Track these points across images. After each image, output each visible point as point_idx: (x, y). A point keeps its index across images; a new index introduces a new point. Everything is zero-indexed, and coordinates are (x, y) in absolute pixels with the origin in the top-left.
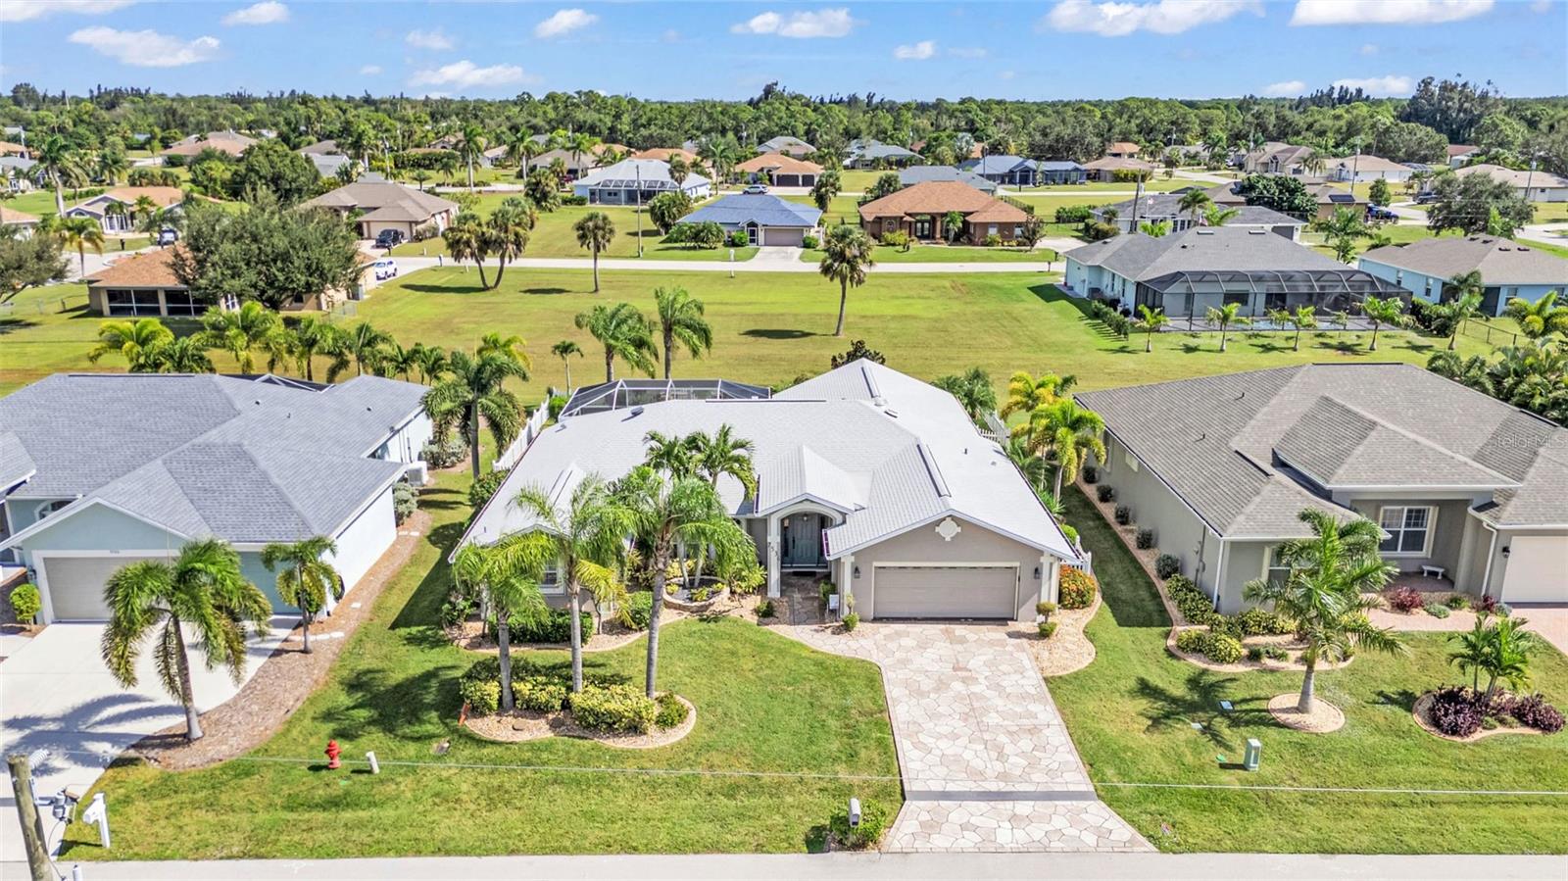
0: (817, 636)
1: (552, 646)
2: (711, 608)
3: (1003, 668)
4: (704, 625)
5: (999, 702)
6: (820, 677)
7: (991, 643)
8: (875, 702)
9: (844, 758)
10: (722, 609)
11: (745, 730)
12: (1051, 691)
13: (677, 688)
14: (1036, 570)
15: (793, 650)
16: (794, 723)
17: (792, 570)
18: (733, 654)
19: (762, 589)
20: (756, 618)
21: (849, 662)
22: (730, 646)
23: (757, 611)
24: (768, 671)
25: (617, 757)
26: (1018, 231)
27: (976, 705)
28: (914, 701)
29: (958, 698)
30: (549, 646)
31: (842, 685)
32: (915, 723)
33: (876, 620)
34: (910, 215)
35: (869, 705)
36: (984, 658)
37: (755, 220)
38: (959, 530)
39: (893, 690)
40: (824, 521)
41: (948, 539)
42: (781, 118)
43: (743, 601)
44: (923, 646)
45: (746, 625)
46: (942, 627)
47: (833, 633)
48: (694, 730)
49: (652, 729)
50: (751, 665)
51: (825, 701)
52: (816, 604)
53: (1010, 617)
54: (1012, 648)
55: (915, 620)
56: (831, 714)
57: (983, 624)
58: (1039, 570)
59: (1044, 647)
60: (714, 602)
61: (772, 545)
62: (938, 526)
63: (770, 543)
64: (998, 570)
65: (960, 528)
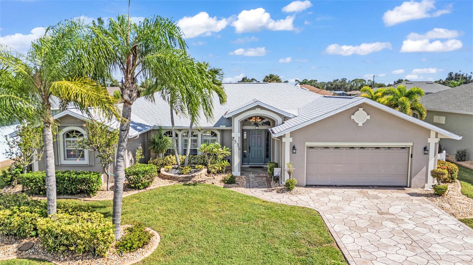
0: (265, 194)
1: (70, 197)
2: (193, 179)
4: (186, 187)
6: (270, 216)
8: (321, 235)
10: (201, 180)
14: (425, 149)
15: (248, 200)
16: (249, 251)
17: (248, 166)
18: (202, 202)
19: (229, 169)
20: (223, 184)
21: (293, 208)
22: (201, 198)
23: (223, 181)
24: (227, 212)
27: (415, 238)
28: (355, 235)
29: (393, 232)
30: (67, 197)
31: (291, 222)
32: (365, 251)
33: (307, 186)
35: (316, 237)
36: (400, 207)
38: (368, 117)
40: (271, 123)
41: (360, 124)
43: (216, 177)
44: (349, 200)
45: (217, 188)
47: (278, 192)
48: (152, 255)
49: (111, 252)
50: (215, 208)
51: (277, 233)
52: (264, 179)
53: (406, 185)
54: (417, 202)
55: (336, 186)
56: (283, 242)
57: (386, 189)
58: (428, 149)
59: (444, 201)
60: (195, 175)
61: (235, 139)
62: (353, 115)
63: (234, 138)
64: (396, 150)
65: (369, 116)
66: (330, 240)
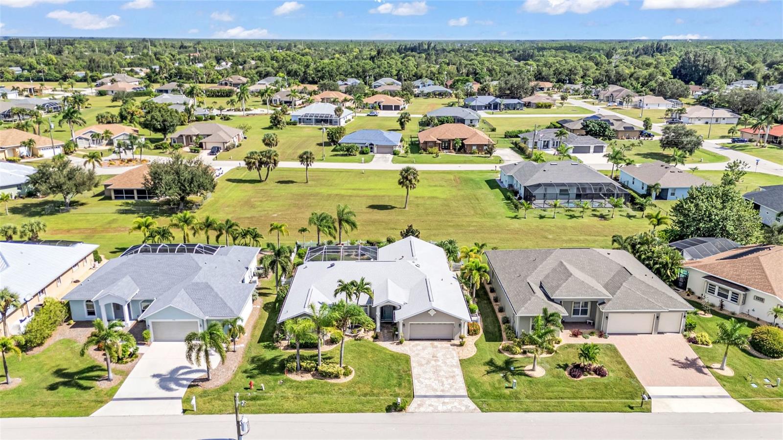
0: (391, 345)
1: (312, 349)
2: (358, 336)
3: (448, 356)
4: (356, 342)
5: (445, 368)
6: (392, 359)
7: (446, 348)
8: (407, 367)
9: (398, 385)
10: (362, 336)
11: (369, 377)
12: (461, 364)
13: (349, 363)
14: (460, 325)
15: (384, 350)
16: (383, 375)
17: (384, 321)
18: (365, 352)
19: (374, 329)
20: (373, 339)
21: (401, 355)
22: (364, 349)
23: (373, 337)
24: (376, 358)
25: (333, 385)
26: (485, 148)
27: (438, 368)
28: (419, 368)
29: (433, 366)
31: (398, 362)
32: (419, 375)
33: (410, 340)
34: (439, 140)
35: (406, 369)
36: (442, 352)
37: (373, 143)
38: (435, 313)
39: (413, 364)
40: (394, 308)
41: (432, 315)
43: (368, 333)
44: (424, 349)
45: (370, 342)
46: (431, 342)
47: (396, 344)
48: (354, 377)
49: (342, 377)
50: (371, 356)
51: (393, 368)
52: (391, 334)
53: (451, 339)
54: (451, 349)
55: (422, 340)
56: (395, 372)
57: (443, 341)
59: (461, 349)
60: (359, 334)
63: (377, 315)
66: (410, 370)
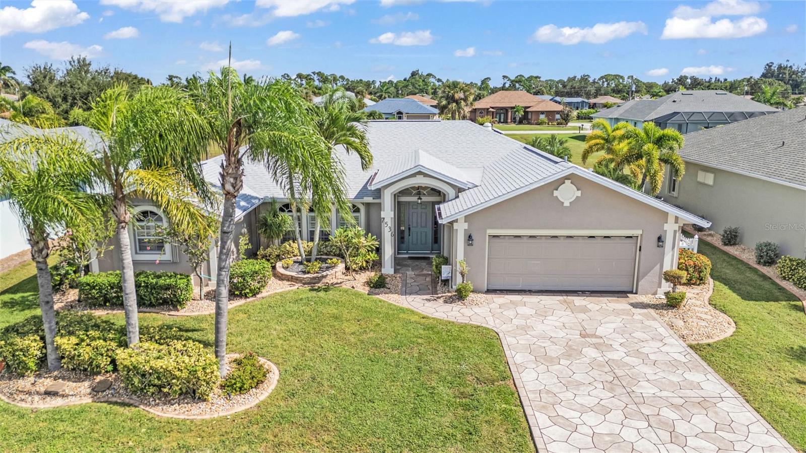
0: (428, 304)
1: (148, 310)
2: (324, 280)
3: (639, 335)
4: (314, 294)
5: (648, 370)
6: (429, 341)
7: (616, 313)
8: (495, 368)
9: (459, 437)
10: (335, 281)
11: (331, 398)
12: (704, 358)
13: (265, 350)
14: (659, 239)
15: (401, 315)
16: (396, 391)
17: (407, 256)
18: (336, 318)
19: (377, 265)
20: (367, 288)
21: (463, 327)
22: (335, 311)
23: (369, 283)
24: (371, 335)
27: (620, 373)
28: (542, 368)
29: (593, 364)
30: (145, 310)
31: (456, 349)
32: (548, 392)
33: (488, 291)
34: (493, 108)
35: (488, 371)
36: (613, 326)
37: (402, 110)
39: (516, 357)
40: (440, 196)
41: (567, 204)
42: (419, 86)
43: (357, 277)
44: (542, 314)
45: (358, 295)
46: (559, 298)
47: (445, 302)
48: (270, 397)
49: (215, 394)
50: (354, 328)
51: (437, 365)
52: (428, 279)
53: (631, 290)
54: (640, 317)
55: (530, 292)
56: (443, 380)
57: (602, 296)
58: (663, 238)
59: (677, 316)
60: (327, 275)
61: (385, 221)
62: (557, 190)
63: (384, 218)
64: (618, 240)
65: (580, 192)
66: (506, 376)
